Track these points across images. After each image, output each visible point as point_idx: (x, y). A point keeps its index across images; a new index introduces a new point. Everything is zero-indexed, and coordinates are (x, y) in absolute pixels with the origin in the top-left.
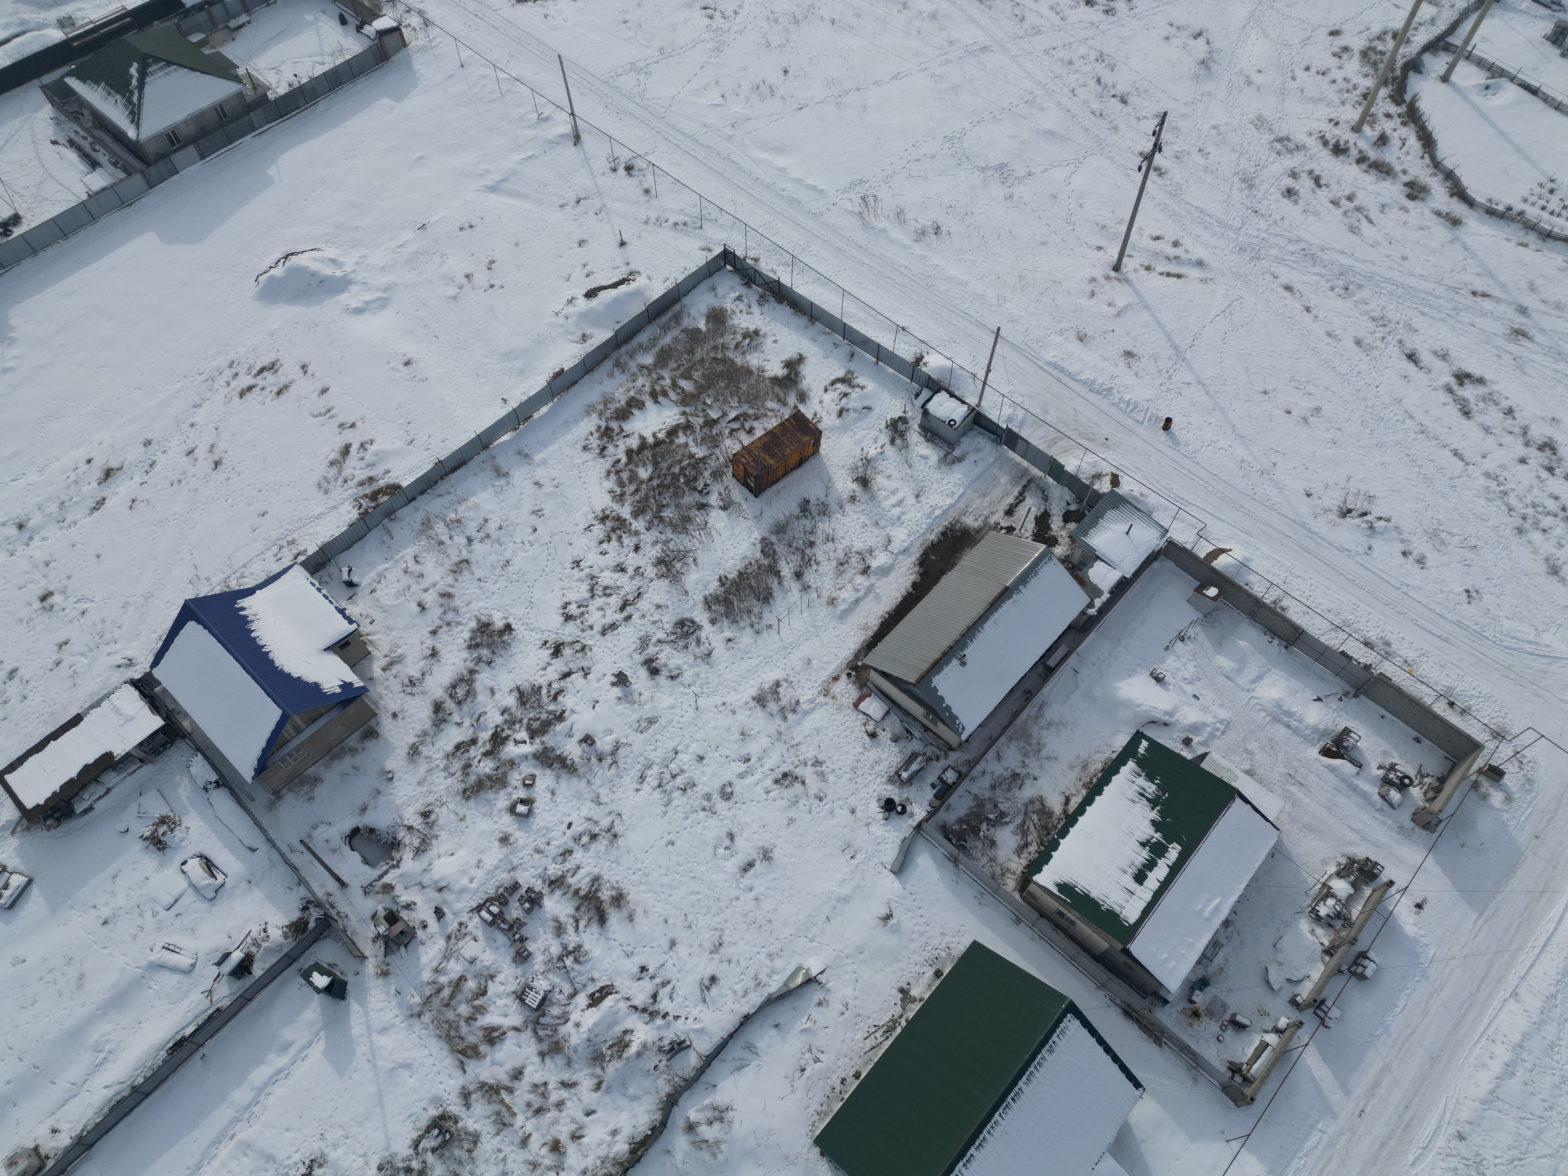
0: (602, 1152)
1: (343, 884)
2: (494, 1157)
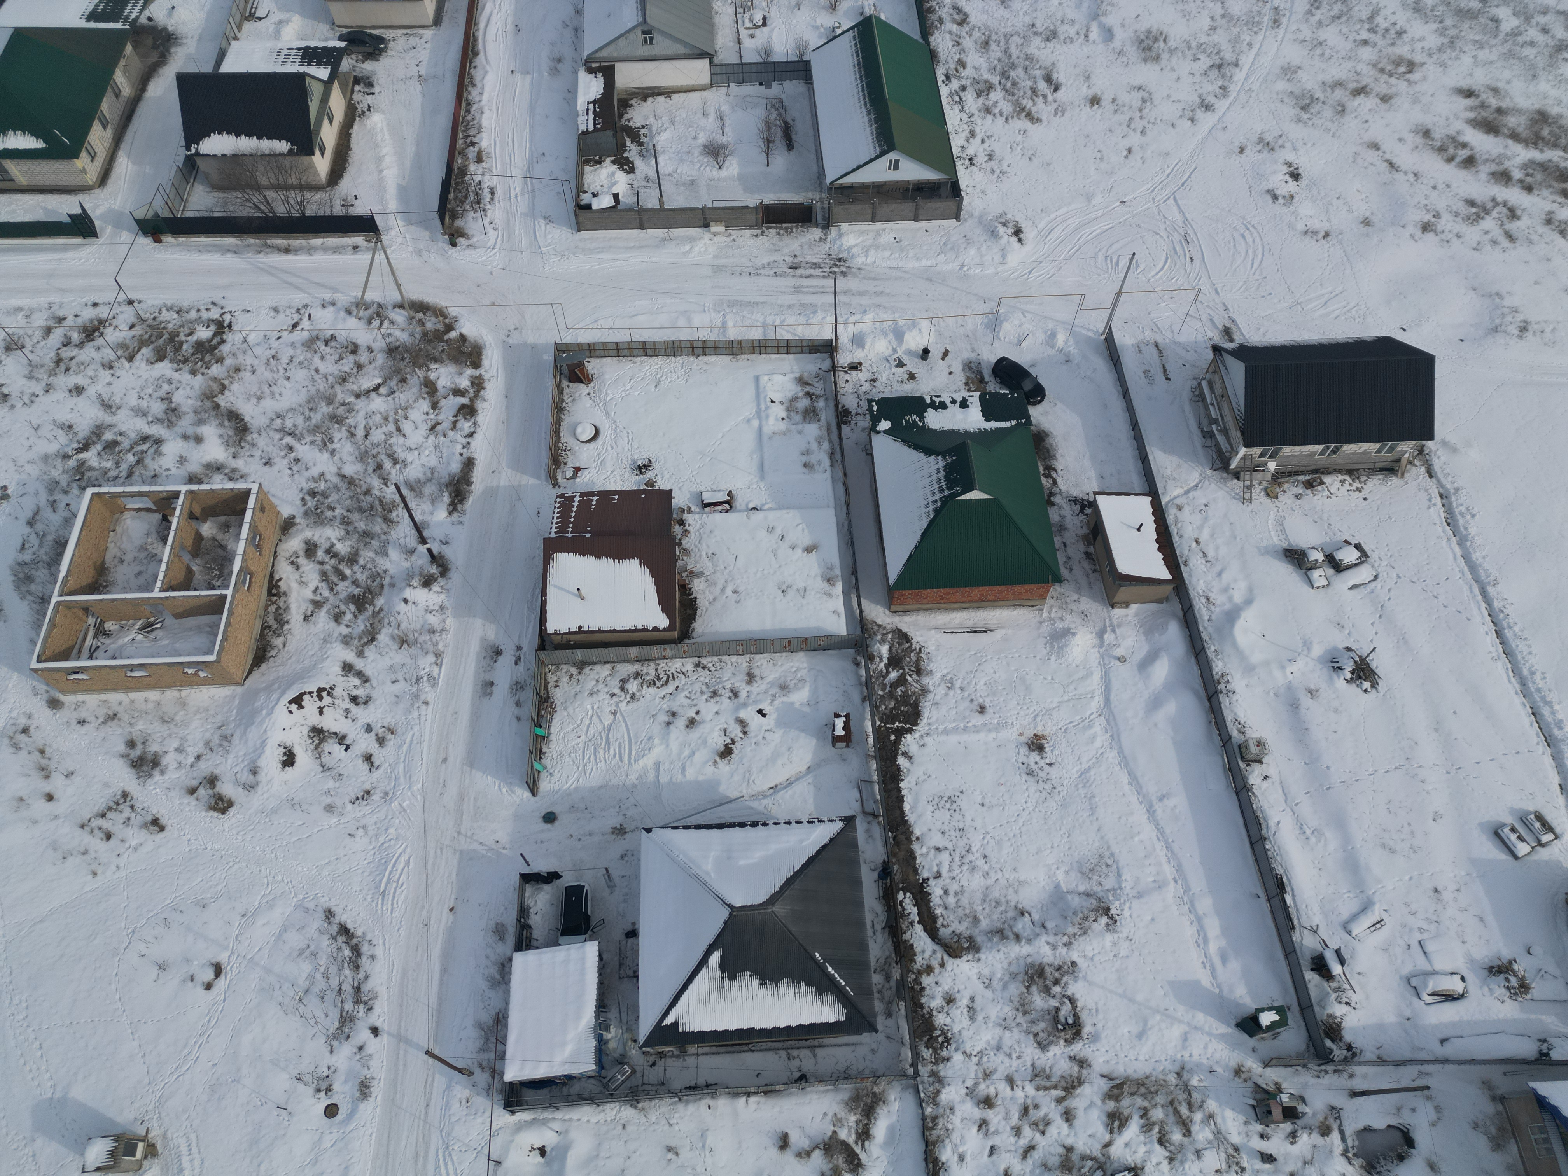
0: (955, 1136)
1: (1355, 1094)
2: (1018, 1050)
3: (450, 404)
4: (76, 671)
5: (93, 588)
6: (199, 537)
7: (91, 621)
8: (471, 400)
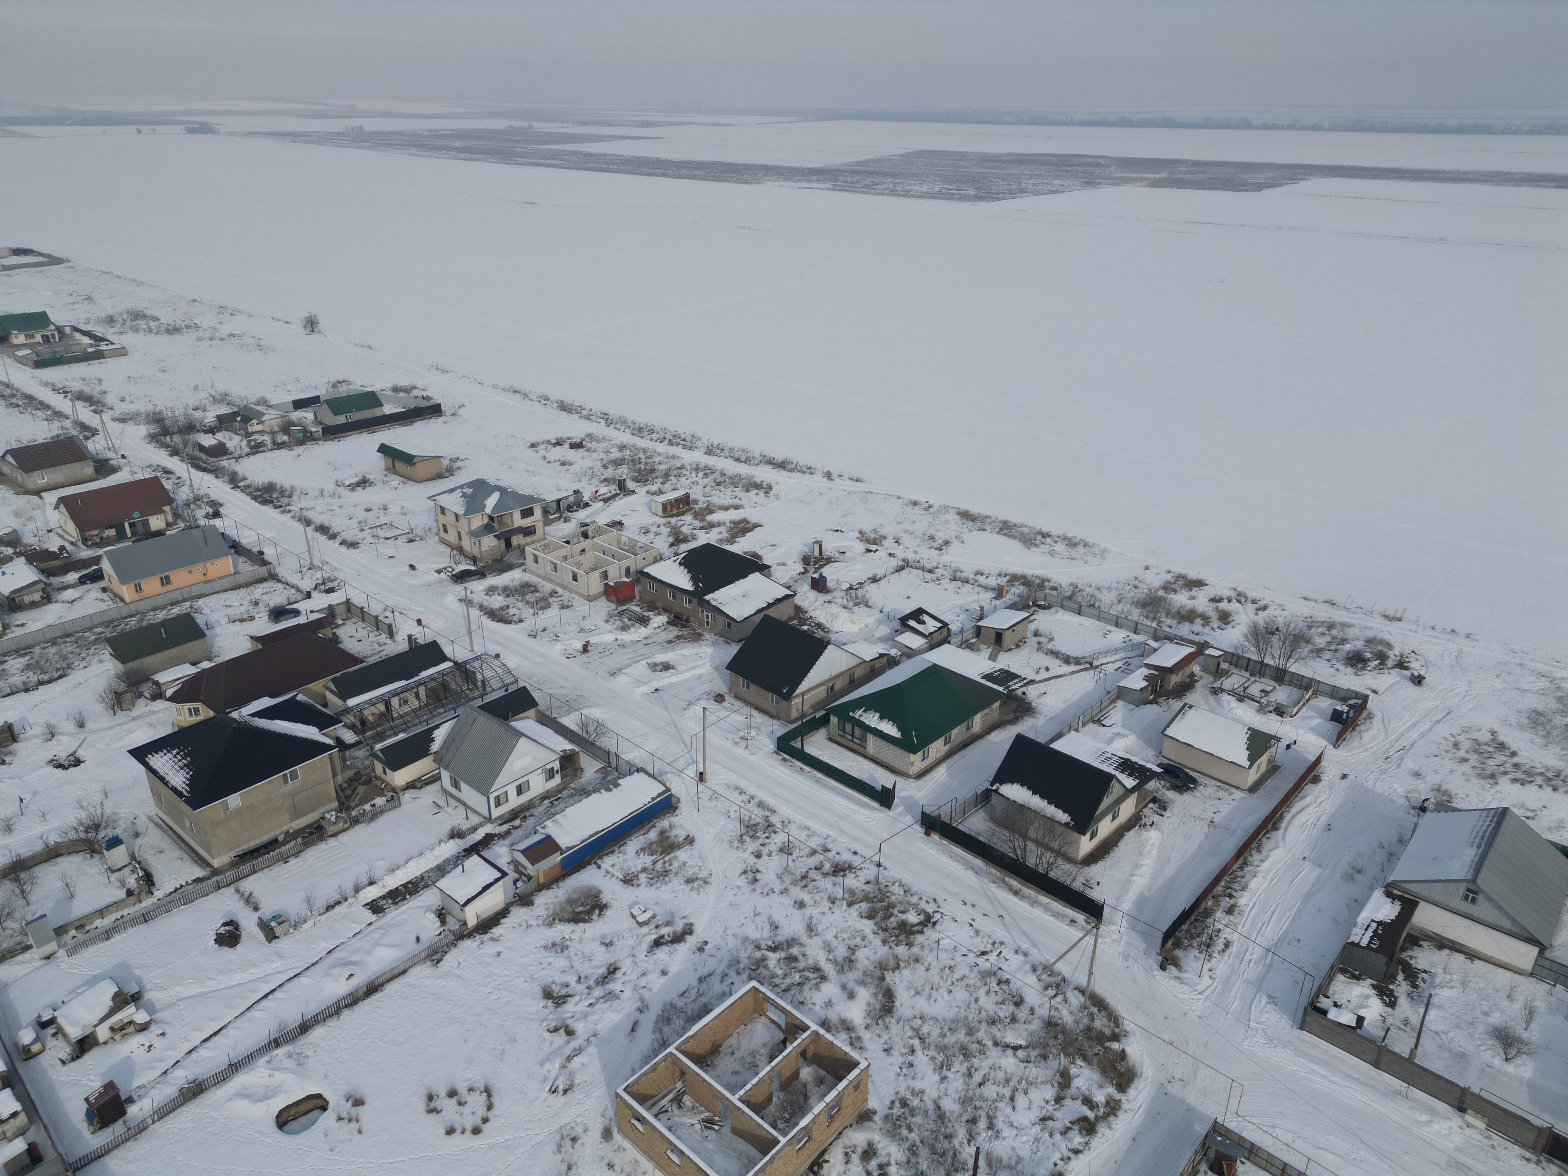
3: (1074, 1109)
4: (640, 1119)
5: (700, 1060)
6: (796, 1075)
7: (679, 1085)
8: (1097, 1118)
